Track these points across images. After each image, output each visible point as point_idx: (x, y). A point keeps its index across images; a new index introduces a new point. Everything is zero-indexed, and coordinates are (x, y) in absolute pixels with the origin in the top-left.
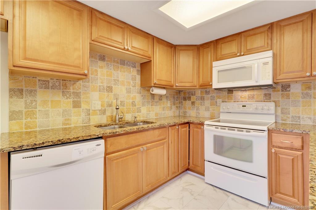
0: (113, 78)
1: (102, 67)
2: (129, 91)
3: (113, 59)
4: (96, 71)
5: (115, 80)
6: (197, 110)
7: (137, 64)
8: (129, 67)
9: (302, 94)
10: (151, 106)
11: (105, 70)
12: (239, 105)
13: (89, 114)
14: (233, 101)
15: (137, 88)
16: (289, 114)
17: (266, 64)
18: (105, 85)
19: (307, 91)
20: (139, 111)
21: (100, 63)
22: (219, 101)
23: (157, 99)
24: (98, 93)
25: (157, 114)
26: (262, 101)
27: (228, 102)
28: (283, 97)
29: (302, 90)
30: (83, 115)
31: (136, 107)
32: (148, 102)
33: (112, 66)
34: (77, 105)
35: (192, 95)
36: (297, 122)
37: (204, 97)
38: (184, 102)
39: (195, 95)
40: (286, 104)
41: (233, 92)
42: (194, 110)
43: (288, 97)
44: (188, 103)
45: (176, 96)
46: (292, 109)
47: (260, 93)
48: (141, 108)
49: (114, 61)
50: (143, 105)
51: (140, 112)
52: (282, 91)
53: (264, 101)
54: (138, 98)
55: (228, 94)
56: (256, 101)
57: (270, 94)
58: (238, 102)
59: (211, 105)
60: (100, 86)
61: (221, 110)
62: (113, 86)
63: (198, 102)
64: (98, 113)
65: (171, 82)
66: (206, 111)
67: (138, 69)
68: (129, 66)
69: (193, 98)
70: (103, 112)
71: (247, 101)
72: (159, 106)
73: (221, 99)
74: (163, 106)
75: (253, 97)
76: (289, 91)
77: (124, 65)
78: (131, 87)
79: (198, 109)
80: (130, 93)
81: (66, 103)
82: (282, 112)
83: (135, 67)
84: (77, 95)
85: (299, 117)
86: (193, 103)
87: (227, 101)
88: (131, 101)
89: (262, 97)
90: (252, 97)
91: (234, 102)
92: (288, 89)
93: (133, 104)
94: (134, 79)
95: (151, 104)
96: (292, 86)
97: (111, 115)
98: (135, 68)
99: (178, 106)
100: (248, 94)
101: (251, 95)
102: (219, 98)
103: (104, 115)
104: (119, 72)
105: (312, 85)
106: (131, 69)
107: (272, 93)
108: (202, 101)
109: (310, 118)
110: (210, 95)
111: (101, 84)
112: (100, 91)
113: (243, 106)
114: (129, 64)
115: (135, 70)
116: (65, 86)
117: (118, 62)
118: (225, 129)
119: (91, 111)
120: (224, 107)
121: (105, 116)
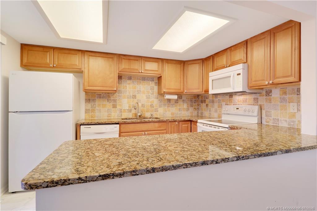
0: (137, 90)
1: (129, 84)
2: (148, 97)
3: (137, 78)
4: (126, 86)
5: (138, 91)
7: (155, 78)
8: (148, 82)
9: (280, 98)
10: (167, 108)
11: (131, 86)
12: (234, 108)
14: (233, 104)
15: (155, 95)
16: (271, 117)
17: (239, 74)
18: (131, 94)
19: (283, 96)
20: (156, 110)
21: (129, 81)
22: (224, 103)
23: (172, 102)
25: (172, 114)
26: (252, 105)
27: (230, 105)
28: (266, 101)
29: (280, 95)
30: (118, 112)
31: (154, 108)
32: (165, 105)
33: (136, 82)
34: (114, 106)
36: (276, 123)
38: (201, 104)
40: (269, 107)
41: (232, 96)
42: (208, 111)
43: (270, 101)
44: (204, 105)
46: (273, 112)
47: (250, 98)
48: (158, 108)
49: (138, 79)
50: (160, 106)
51: (158, 112)
52: (266, 96)
53: (254, 105)
54: (156, 102)
55: (229, 98)
56: (248, 105)
57: (257, 99)
58: (236, 105)
59: (218, 107)
60: (128, 95)
61: (223, 112)
62: (137, 95)
63: (210, 105)
65: (180, 89)
66: (215, 112)
67: (156, 82)
68: (149, 80)
69: (207, 101)
70: (130, 111)
71: (242, 105)
72: (175, 108)
73: (225, 103)
74: (179, 107)
75: (246, 101)
76: (271, 96)
77: (145, 80)
78: (150, 94)
79: (210, 110)
80: (149, 99)
81: (109, 105)
83: (153, 81)
84: (115, 101)
85: (278, 120)
86: (207, 105)
87: (228, 104)
88: (150, 104)
89: (252, 101)
90: (244, 101)
91: (234, 105)
92: (270, 94)
93: (152, 106)
94: (152, 89)
95: (167, 106)
96: (273, 91)
97: (135, 113)
98: (154, 81)
99: (196, 108)
101: (244, 99)
102: (223, 101)
104: (141, 85)
105: (287, 90)
106: (150, 82)
107: (259, 97)
109: (286, 121)
110: (218, 99)
111: (129, 94)
112: (128, 98)
114: (148, 79)
115: (153, 83)
116: (109, 97)
117: (140, 80)
119: (122, 110)
120: (226, 108)
121: (131, 113)
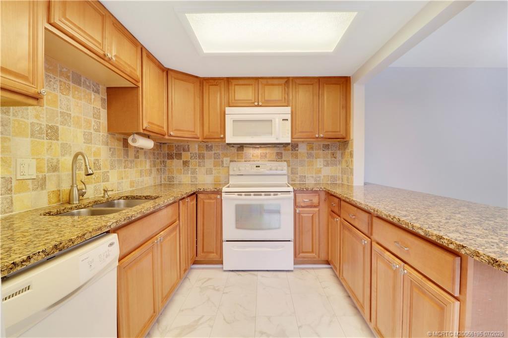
0: (59, 110)
2: (88, 139)
3: (59, 69)
6: (192, 173)
7: (100, 86)
8: (88, 91)
9: (307, 154)
10: (123, 170)
12: (253, 166)
13: (10, 190)
14: (243, 160)
15: (101, 134)
16: (297, 174)
18: (44, 123)
19: (310, 151)
20: (106, 178)
22: (226, 160)
23: (132, 153)
24: (29, 139)
25: (132, 184)
26: (274, 161)
27: (238, 161)
28: (292, 156)
29: (308, 150)
31: (101, 171)
32: (120, 162)
33: (58, 83)
35: (184, 150)
36: (303, 181)
37: (204, 154)
38: (168, 161)
39: (189, 151)
40: (295, 164)
41: (243, 149)
42: (188, 173)
43: (297, 157)
44: (176, 164)
45: (156, 152)
46: (299, 168)
47: (272, 152)
48: (108, 172)
49: (62, 74)
50: (112, 167)
51: (108, 181)
52: (292, 150)
53: (276, 161)
54: (104, 154)
55: (237, 151)
56: (269, 161)
57: (281, 153)
58: (249, 161)
59: (215, 166)
60: (32, 124)
61: (231, 173)
62: (60, 127)
63: (193, 162)
64: (31, 187)
65: (163, 128)
66: (207, 174)
67: (104, 97)
68: (88, 87)
69: (186, 156)
70: (41, 183)
71: (259, 161)
72: (135, 169)
73: (229, 158)
74: (140, 168)
75: (265, 156)
76: (298, 150)
77: (80, 85)
78: (92, 131)
79: (194, 172)
80: (91, 143)
82: (291, 172)
83: (97, 92)
85: (305, 176)
86: (185, 163)
87: (236, 160)
88: (93, 159)
89: (274, 157)
90: (264, 156)
91: (245, 161)
92: (297, 149)
93: (96, 165)
94: (97, 116)
95: (123, 164)
96: (299, 145)
97: (56, 189)
98: (99, 93)
99: (159, 168)
100: (261, 152)
101: (263, 153)
102: (226, 156)
103: (42, 189)
104: (70, 97)
105: (314, 145)
106: (91, 95)
107: (283, 152)
108: (201, 161)
109: (313, 177)
110: (213, 152)
111: (35, 121)
112: (32, 136)
113: (257, 167)
114: (88, 83)
115: (99, 97)
117: (68, 77)
118: (250, 195)
119: (14, 183)
120: (234, 167)
121: (44, 192)
